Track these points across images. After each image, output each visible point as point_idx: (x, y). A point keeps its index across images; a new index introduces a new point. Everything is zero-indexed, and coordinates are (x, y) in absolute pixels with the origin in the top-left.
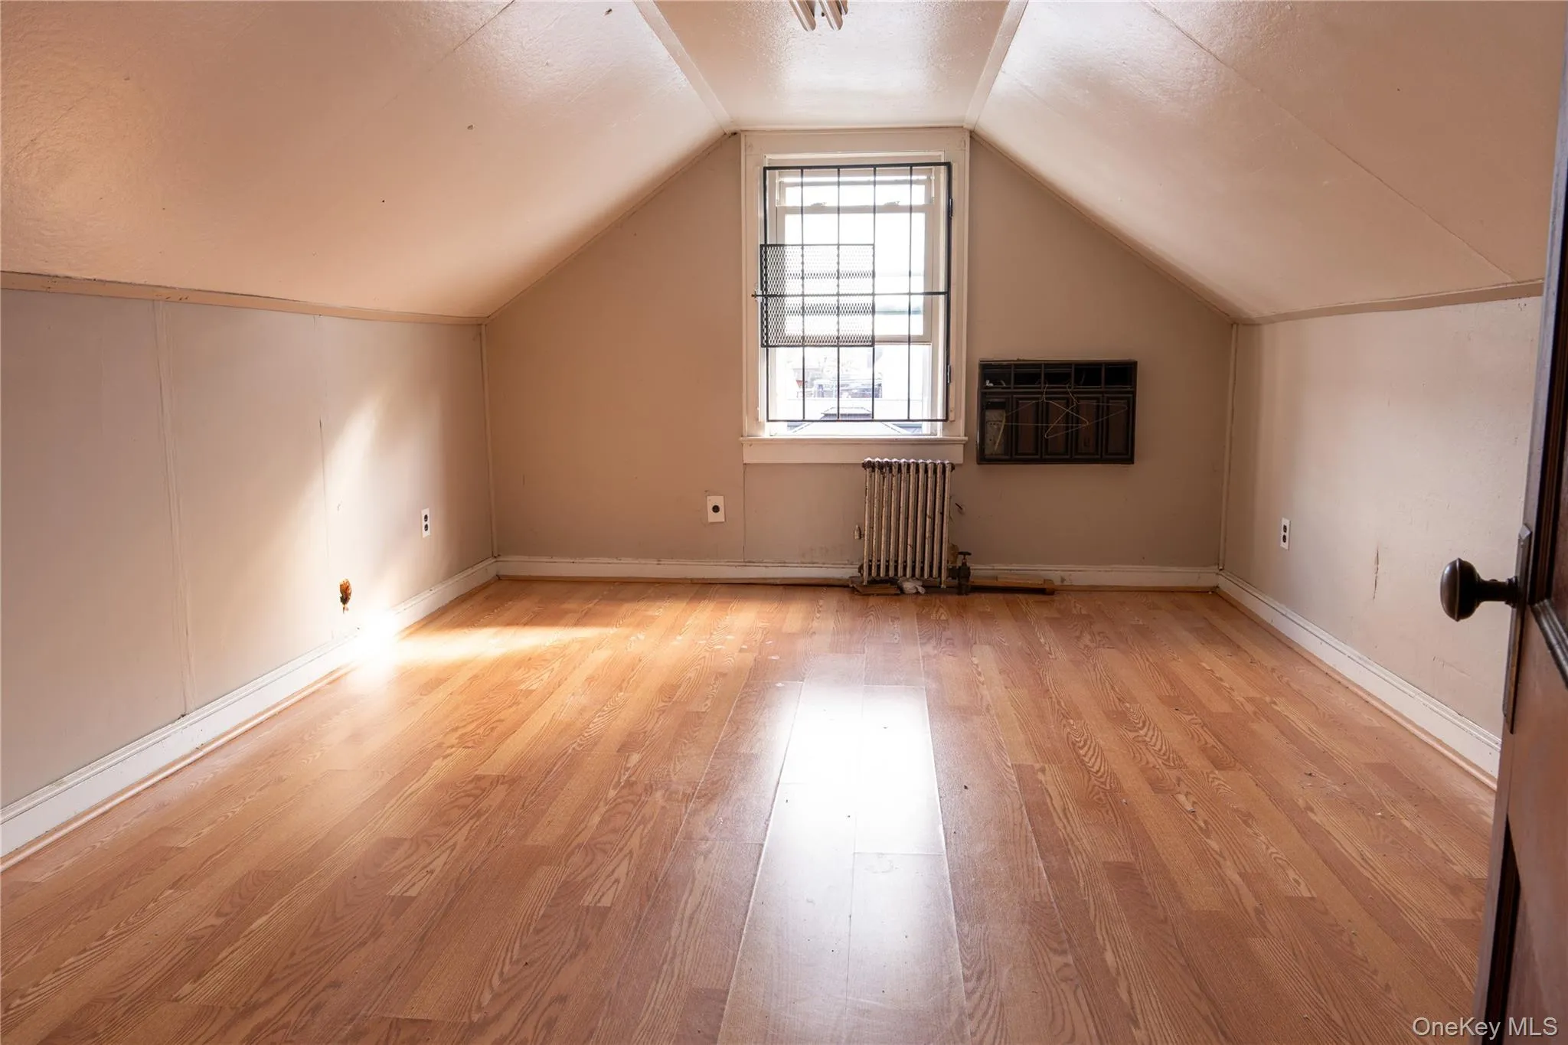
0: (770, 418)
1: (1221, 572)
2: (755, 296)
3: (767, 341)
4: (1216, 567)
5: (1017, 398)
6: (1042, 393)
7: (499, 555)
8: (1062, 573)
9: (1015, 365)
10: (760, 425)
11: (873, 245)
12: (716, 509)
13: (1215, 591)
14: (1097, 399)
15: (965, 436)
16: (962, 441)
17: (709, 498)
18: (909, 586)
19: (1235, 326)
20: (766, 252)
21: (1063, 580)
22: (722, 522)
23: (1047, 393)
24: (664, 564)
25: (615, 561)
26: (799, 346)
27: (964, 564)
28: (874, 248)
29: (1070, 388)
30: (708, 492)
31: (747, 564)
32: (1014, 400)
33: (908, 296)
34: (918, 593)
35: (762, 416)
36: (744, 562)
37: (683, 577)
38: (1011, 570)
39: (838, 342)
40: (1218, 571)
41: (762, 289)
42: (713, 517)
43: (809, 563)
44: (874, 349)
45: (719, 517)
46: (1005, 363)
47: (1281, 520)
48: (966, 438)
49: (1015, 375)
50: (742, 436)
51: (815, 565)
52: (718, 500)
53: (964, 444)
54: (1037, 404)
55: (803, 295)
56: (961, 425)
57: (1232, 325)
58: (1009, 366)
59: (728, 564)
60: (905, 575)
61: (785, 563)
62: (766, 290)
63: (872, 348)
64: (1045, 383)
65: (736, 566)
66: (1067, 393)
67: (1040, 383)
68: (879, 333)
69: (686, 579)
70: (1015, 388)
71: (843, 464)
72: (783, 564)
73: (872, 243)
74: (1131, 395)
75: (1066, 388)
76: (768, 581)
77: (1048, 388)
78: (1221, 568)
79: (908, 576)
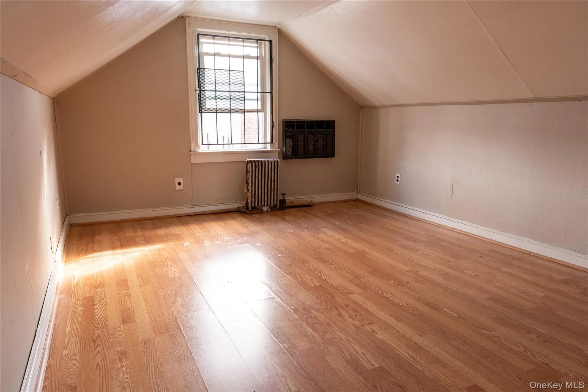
0: (203, 143)
1: (359, 193)
2: (196, 90)
3: (201, 110)
4: (357, 192)
5: (298, 134)
6: (306, 132)
7: (69, 214)
8: (311, 199)
9: (296, 121)
10: (199, 147)
11: (243, 71)
12: (179, 184)
13: (357, 200)
14: (323, 134)
15: (279, 149)
16: (278, 151)
17: (176, 179)
18: (265, 209)
19: (361, 109)
20: (200, 71)
21: (312, 201)
22: (182, 189)
23: (308, 132)
24: (156, 210)
25: (132, 211)
26: (215, 112)
27: (284, 198)
28: (244, 73)
29: (314, 130)
30: (176, 176)
31: (194, 206)
32: (297, 135)
33: (257, 93)
34: (268, 211)
35: (200, 142)
36: (192, 206)
37: (165, 215)
38: (295, 199)
39: (230, 111)
40: (358, 193)
41: (198, 87)
42: (178, 188)
43: (220, 203)
44: (245, 114)
45: (181, 187)
46: (293, 121)
47: (395, 174)
48: (279, 150)
49: (296, 125)
50: (191, 151)
51: (223, 204)
52: (181, 180)
53: (278, 152)
54: (304, 136)
55: (216, 91)
56: (277, 144)
57: (360, 108)
58: (294, 122)
59: (186, 207)
60: (261, 204)
61: (210, 204)
62: (200, 88)
63: (244, 114)
64: (306, 128)
65: (189, 208)
66: (313, 132)
67: (304, 128)
68: (247, 108)
69: (167, 216)
70: (297, 130)
71: (232, 162)
72: (210, 205)
73: (243, 70)
74: (333, 133)
75: (313, 130)
76: (204, 213)
77: (307, 130)
78: (358, 192)
79: (263, 205)
